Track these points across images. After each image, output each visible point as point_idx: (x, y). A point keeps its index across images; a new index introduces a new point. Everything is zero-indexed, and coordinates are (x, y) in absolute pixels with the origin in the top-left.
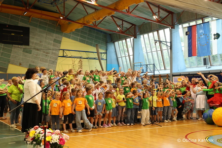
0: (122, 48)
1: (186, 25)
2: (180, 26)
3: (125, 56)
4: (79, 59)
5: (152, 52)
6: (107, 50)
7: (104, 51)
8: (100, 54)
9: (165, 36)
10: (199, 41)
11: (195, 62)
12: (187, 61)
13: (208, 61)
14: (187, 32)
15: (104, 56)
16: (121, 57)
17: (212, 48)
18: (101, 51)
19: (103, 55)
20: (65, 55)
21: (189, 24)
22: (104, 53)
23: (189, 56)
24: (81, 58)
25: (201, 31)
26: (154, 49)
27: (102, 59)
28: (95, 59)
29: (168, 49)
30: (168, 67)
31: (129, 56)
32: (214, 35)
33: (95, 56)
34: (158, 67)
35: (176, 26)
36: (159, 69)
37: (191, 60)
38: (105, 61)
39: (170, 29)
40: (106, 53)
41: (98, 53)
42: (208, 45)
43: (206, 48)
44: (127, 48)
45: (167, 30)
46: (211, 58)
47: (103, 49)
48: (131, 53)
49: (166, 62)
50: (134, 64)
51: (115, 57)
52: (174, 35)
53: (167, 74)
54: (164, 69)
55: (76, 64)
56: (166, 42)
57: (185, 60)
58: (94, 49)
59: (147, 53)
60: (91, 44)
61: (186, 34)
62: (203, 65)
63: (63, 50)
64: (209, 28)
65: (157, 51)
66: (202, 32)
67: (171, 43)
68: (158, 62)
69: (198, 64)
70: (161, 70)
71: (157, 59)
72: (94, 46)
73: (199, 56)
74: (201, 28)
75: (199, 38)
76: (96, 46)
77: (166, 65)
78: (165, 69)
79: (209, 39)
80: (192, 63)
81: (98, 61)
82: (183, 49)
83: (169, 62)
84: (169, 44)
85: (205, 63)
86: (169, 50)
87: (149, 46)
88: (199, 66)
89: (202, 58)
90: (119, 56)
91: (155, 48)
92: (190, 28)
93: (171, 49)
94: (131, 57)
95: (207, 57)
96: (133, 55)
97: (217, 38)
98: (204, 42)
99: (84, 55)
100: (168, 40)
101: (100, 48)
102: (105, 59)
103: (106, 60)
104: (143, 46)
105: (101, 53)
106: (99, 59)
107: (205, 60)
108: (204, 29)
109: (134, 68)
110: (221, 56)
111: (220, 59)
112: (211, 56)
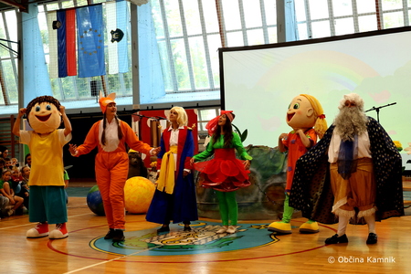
1: (53, 7)
2: (41, 8)
9: (6, 28)
10: (81, 42)
11: (73, 90)
12: (57, 87)
13: (99, 85)
14: (54, 23)
17: (107, 61)
21: (60, 5)
23: (61, 76)
25: (86, 23)
29: (12, 59)
30: (14, 100)
32: (112, 32)
35: (30, 6)
37: (65, 86)
39: (17, 13)
42: (100, 53)
43: (96, 60)
45: (11, 15)
46: (107, 82)
52: (28, 25)
53: (12, 115)
54: (4, 103)
56: (9, 41)
57: (53, 85)
61: (54, 27)
62: (89, 96)
64: (102, 17)
66: (88, 26)
67: (20, 43)
69: (80, 95)
73: (83, 75)
74: (85, 17)
75: (82, 37)
77: (9, 95)
78: (7, 104)
79: (101, 41)
80: (67, 91)
83: (16, 88)
84: (15, 47)
85: (94, 93)
86: (16, 60)
88: (83, 97)
89: (88, 81)
92: (62, 13)
93: (20, 57)
95: (97, 78)
97: (118, 40)
98: (91, 46)
100: (14, 37)
107: (94, 84)
108: (92, 19)
110: (126, 77)
111: (123, 84)
112: (106, 78)
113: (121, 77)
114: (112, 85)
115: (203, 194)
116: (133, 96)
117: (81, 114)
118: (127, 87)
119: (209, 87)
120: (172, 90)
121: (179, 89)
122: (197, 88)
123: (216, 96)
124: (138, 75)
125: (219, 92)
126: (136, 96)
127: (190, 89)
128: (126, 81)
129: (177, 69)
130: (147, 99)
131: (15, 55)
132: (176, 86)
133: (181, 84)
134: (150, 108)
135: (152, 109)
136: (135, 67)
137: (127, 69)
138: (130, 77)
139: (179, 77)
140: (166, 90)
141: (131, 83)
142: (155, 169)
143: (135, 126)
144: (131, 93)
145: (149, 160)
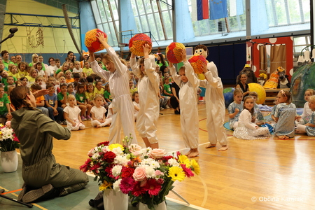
0: (103, 10)
3: (108, 22)
4: (37, 29)
5: (146, 15)
6: (79, 13)
7: (74, 15)
8: (70, 20)
11: (207, 28)
13: (224, 25)
15: (76, 23)
16: (102, 24)
17: (229, 8)
18: (71, 15)
19: (74, 20)
20: (14, 21)
22: (75, 18)
23: (198, 20)
24: (40, 26)
26: (149, 11)
27: (74, 27)
28: (61, 27)
29: (169, 10)
30: (170, 37)
31: (113, 21)
33: (62, 22)
34: (155, 36)
36: (157, 39)
37: (202, 26)
38: (78, 30)
40: (79, 18)
41: (66, 17)
42: (224, 3)
43: (222, 8)
44: (110, 9)
46: (229, 22)
47: (74, 12)
48: (116, 17)
49: (166, 29)
50: (121, 34)
51: (93, 24)
54: (164, 39)
55: (33, 36)
57: (194, 26)
58: (60, 13)
59: (139, 16)
60: (54, 4)
62: (217, 31)
63: (11, 14)
65: (153, 13)
68: (155, 30)
69: (211, 31)
70: (160, 40)
71: (154, 25)
72: (59, 7)
73: (213, 18)
76: (63, 7)
77: (167, 34)
78: (166, 39)
80: (203, 29)
81: (67, 30)
82: (191, 11)
83: (172, 29)
84: (170, 2)
85: (220, 29)
86: (171, 11)
87: (143, 6)
88: (213, 33)
89: (217, 21)
90: (98, 21)
91: (151, 10)
93: (173, 9)
94: (117, 23)
95: (222, 20)
96: (120, 20)
99: (45, 21)
101: (69, 11)
102: (78, 26)
103: (80, 28)
104: (134, 6)
105: (71, 18)
106: (69, 28)
107: (220, 24)
109: (121, 39)
110: (241, 17)
111: (240, 23)
112: (228, 19)
113: (239, 18)
114: (232, 23)
115: (297, 95)
116: (247, 30)
117: (212, 44)
118: (242, 24)
119: (300, 21)
120: (273, 25)
121: (279, 24)
122: (291, 23)
124: (250, 16)
125: (310, 24)
127: (287, 23)
128: (242, 20)
129: (277, 10)
130: (257, 31)
131: (171, 8)
132: (276, 22)
133: (279, 20)
134: (258, 38)
135: (260, 38)
136: (248, 10)
137: (242, 12)
138: (244, 17)
139: (279, 16)
140: (270, 25)
141: (245, 22)
142: (262, 78)
143: (249, 50)
144: (245, 28)
145: (258, 72)
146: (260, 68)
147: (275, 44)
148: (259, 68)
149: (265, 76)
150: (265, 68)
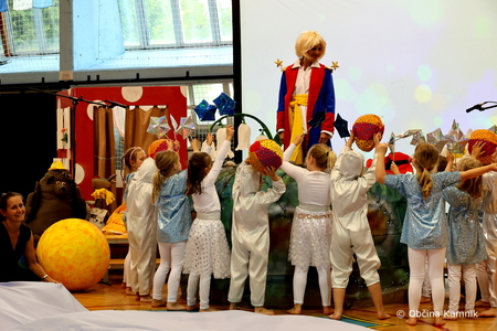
110: (46, 15)
111: (42, 29)
113: (39, 16)
116: (61, 53)
118: (50, 34)
119: (210, 39)
120: (138, 44)
121: (152, 42)
122: (186, 41)
123: (225, 57)
124: (70, 13)
126: (66, 53)
127: (173, 41)
128: (47, 22)
130: (91, 57)
132: (145, 35)
133: (156, 30)
134: (94, 78)
135: (98, 81)
138: (55, 15)
139: (153, 17)
140: (128, 44)
141: (57, 28)
142: (101, 203)
143: (63, 116)
144: (56, 48)
145: (89, 185)
146: (96, 175)
147: (137, 104)
148: (92, 171)
149: (110, 197)
150: (109, 173)
